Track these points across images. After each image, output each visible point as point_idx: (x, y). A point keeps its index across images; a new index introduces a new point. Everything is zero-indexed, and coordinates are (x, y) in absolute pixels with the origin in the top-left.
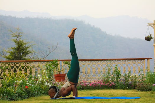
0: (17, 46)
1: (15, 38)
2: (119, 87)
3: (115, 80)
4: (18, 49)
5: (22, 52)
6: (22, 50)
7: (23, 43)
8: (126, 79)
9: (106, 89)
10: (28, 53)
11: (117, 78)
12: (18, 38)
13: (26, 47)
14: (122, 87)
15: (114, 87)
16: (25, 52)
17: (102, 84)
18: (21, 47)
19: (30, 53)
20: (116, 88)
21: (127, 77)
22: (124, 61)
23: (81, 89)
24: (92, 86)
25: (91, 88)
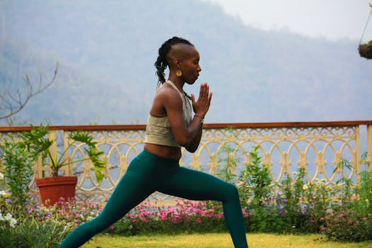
2: (263, 224)
3: (251, 199)
11: (258, 194)
14: (274, 224)
17: (204, 213)
21: (293, 189)
22: (284, 129)
23: (128, 230)
24: (168, 221)
25: (164, 226)
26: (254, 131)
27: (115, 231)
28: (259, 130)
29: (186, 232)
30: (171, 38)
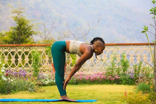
0: (18, 25)
1: (16, 15)
2: (124, 82)
3: (121, 72)
4: (18, 29)
5: (24, 32)
6: (23, 29)
7: (24, 22)
8: (136, 71)
9: (107, 84)
10: (31, 34)
11: (124, 70)
12: (19, 14)
13: (29, 26)
14: (128, 81)
15: (118, 82)
16: (28, 33)
17: (102, 77)
18: (22, 26)
19: (34, 34)
20: (120, 82)
22: (145, 46)
23: (74, 83)
24: (89, 80)
25: (87, 82)
26: (134, 46)
27: (70, 83)
28: (135, 46)
29: (96, 84)
30: (100, 38)
